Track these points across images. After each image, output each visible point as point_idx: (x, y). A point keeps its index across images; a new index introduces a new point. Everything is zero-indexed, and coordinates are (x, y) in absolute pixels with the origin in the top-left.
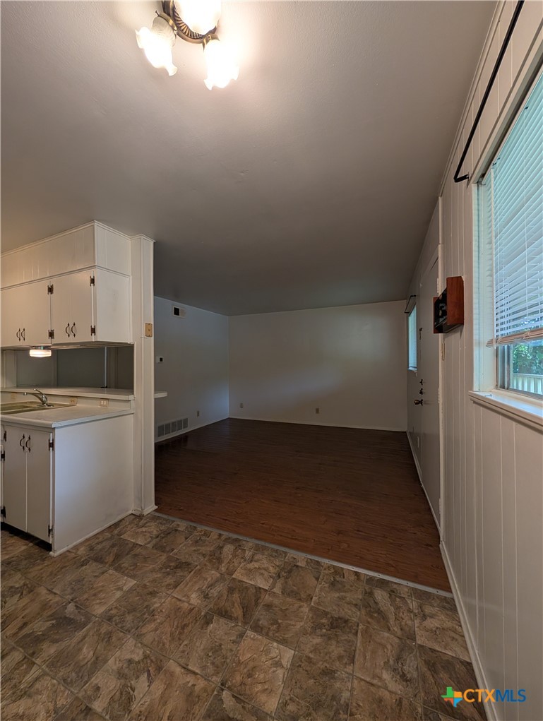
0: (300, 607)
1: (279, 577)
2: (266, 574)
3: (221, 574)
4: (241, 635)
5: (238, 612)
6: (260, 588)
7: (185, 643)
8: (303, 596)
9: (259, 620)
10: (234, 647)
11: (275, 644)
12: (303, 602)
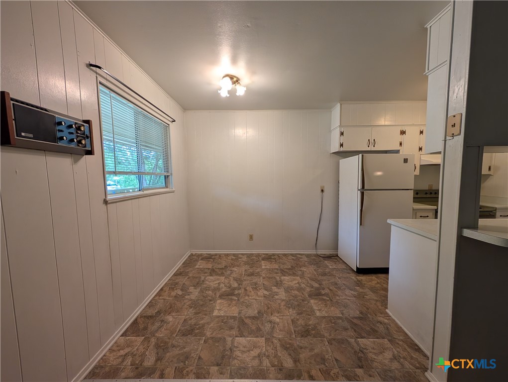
0: (212, 334)
1: (231, 349)
2: (242, 348)
3: (273, 337)
4: (240, 313)
5: (247, 321)
6: (241, 337)
7: (262, 304)
8: (210, 341)
9: (234, 321)
10: (240, 309)
11: (222, 315)
12: (210, 337)
